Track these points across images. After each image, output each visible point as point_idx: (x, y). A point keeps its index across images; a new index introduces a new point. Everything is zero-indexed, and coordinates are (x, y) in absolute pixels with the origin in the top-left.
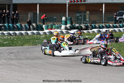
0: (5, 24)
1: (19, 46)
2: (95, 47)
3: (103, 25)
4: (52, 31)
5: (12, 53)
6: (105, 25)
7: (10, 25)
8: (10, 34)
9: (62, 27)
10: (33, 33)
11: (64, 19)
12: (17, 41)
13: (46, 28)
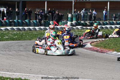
0: (15, 20)
1: (27, 40)
2: (95, 41)
3: (107, 22)
4: (58, 27)
5: (21, 46)
6: (109, 22)
7: (19, 21)
8: (19, 29)
9: (68, 24)
10: (41, 29)
11: (70, 16)
12: (26, 36)
13: (53, 24)
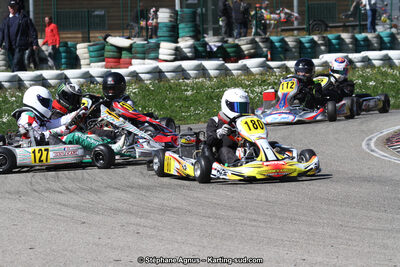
9: (161, 51)
11: (164, 16)
13: (93, 54)
